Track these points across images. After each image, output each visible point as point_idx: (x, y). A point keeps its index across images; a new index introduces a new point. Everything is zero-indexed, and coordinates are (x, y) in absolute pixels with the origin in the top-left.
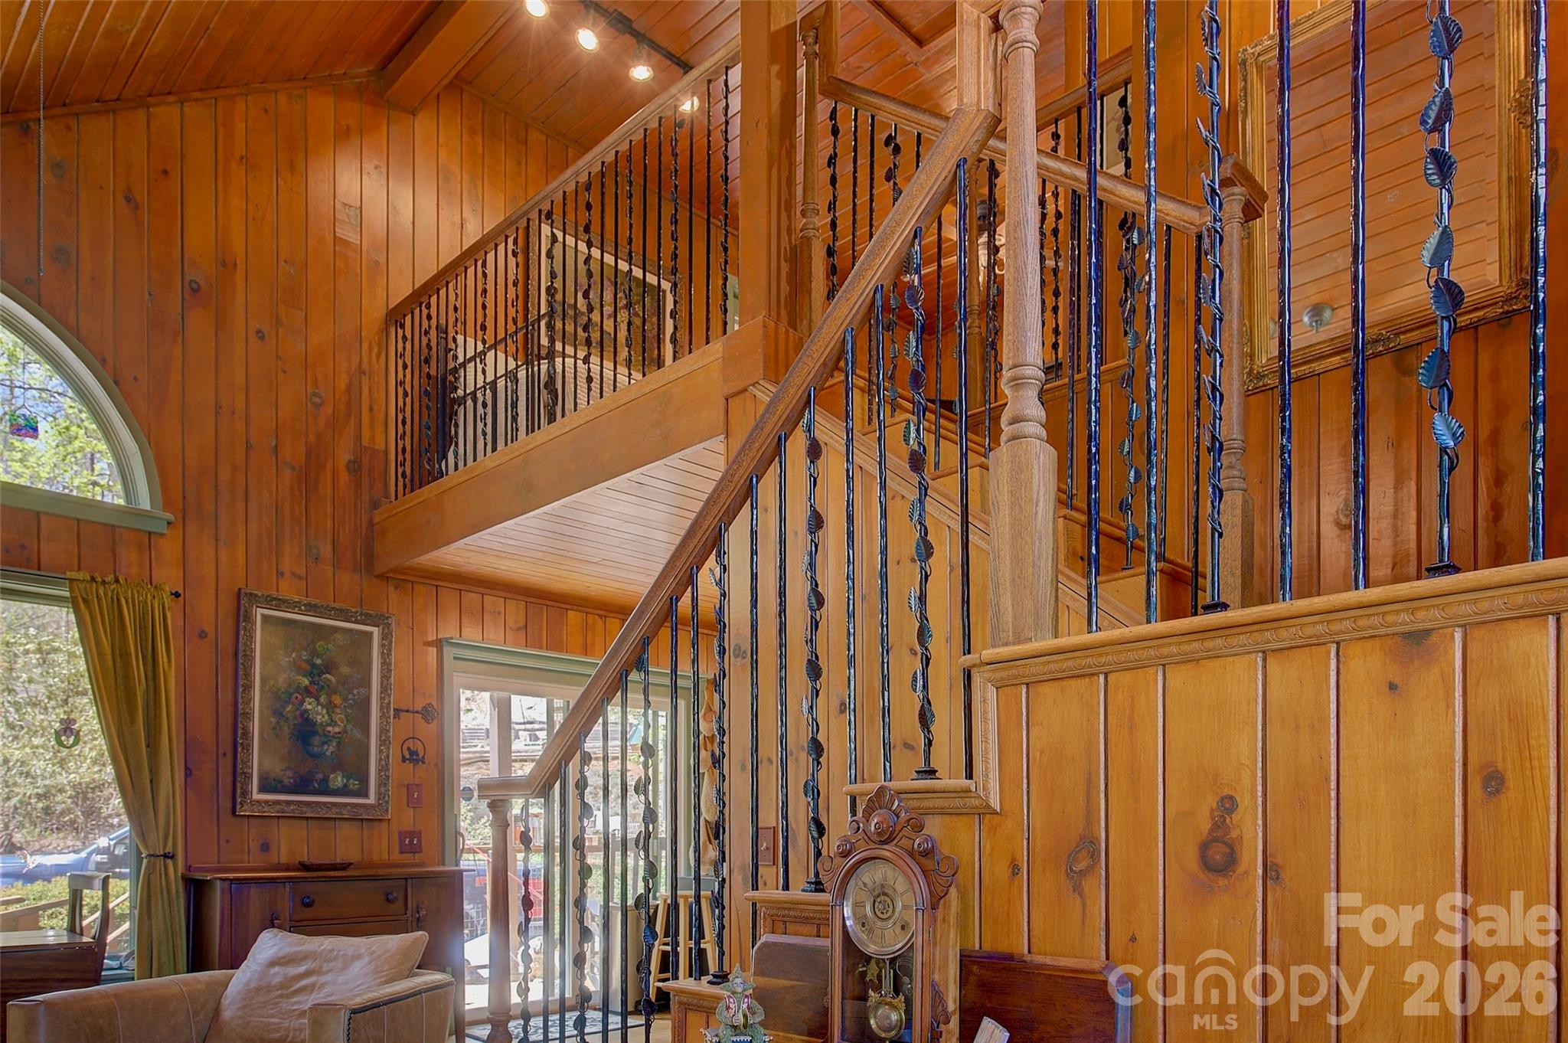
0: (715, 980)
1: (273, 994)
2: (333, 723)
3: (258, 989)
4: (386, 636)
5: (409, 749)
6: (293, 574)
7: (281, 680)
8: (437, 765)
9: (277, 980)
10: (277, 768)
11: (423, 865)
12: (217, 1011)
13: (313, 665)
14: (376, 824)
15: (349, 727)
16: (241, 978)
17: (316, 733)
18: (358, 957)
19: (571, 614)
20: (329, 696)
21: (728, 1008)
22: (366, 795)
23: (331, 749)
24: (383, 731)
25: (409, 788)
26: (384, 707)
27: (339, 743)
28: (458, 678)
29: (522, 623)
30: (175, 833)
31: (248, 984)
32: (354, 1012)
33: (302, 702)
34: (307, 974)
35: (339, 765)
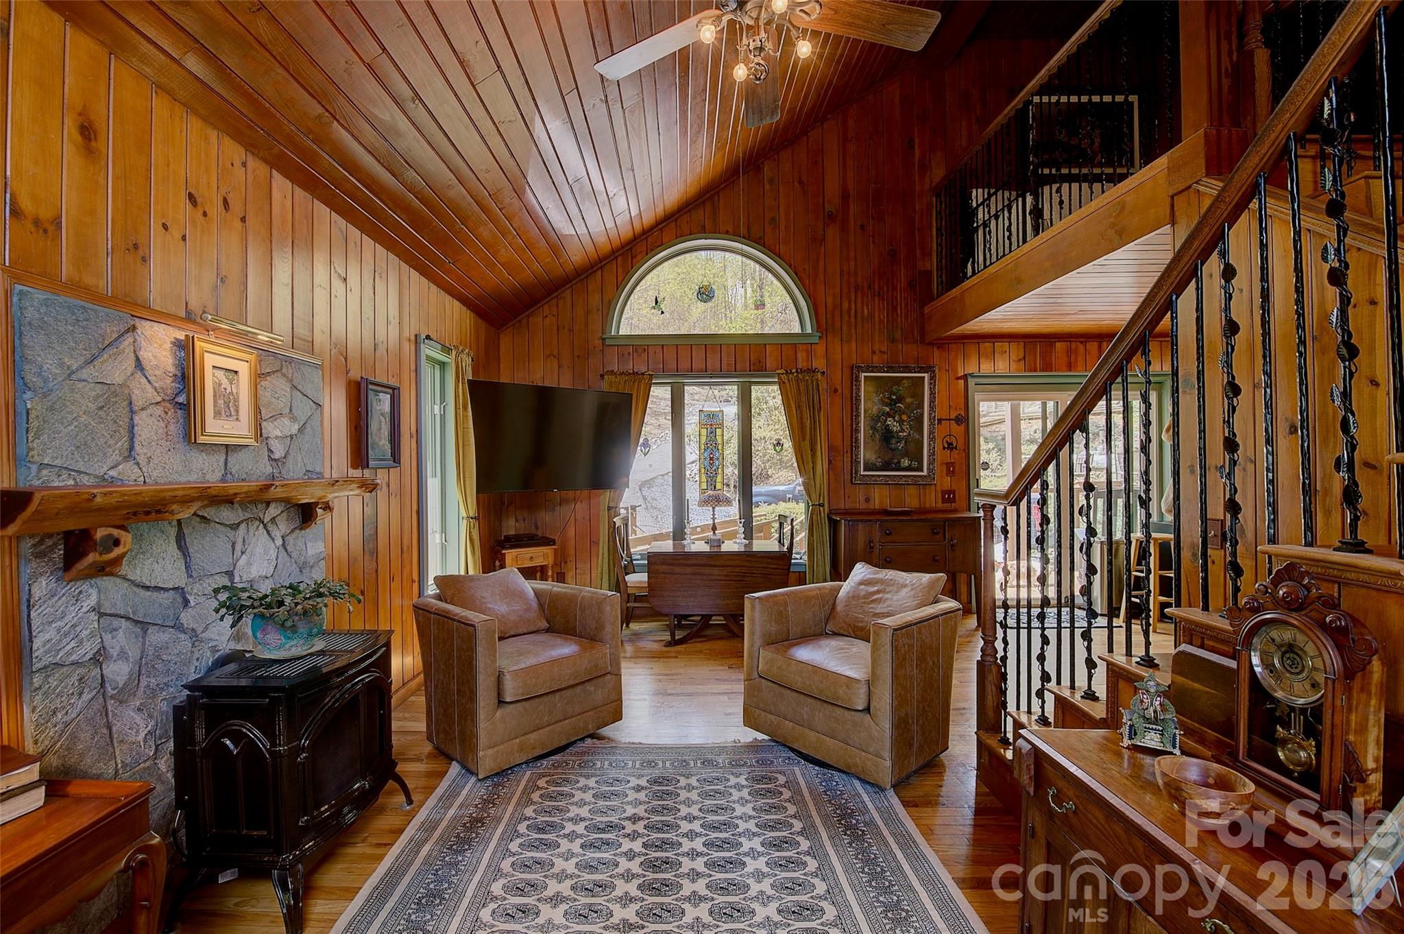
0: (1142, 662)
1: (861, 601)
2: (903, 431)
3: (853, 597)
4: (932, 378)
5: (947, 442)
6: (881, 351)
7: (874, 410)
8: (964, 450)
9: (862, 593)
10: (872, 457)
11: (955, 511)
12: (834, 604)
13: (892, 400)
14: (928, 486)
15: (912, 432)
16: (846, 587)
17: (893, 437)
18: (905, 586)
19: (1058, 345)
20: (900, 416)
21: (1142, 701)
22: (922, 470)
23: (902, 445)
24: (931, 433)
25: (948, 465)
26: (931, 419)
27: (906, 442)
28: (977, 396)
29: (1021, 356)
30: (824, 496)
31: (848, 593)
32: (895, 630)
33: (886, 421)
34: (878, 592)
35: (906, 454)
